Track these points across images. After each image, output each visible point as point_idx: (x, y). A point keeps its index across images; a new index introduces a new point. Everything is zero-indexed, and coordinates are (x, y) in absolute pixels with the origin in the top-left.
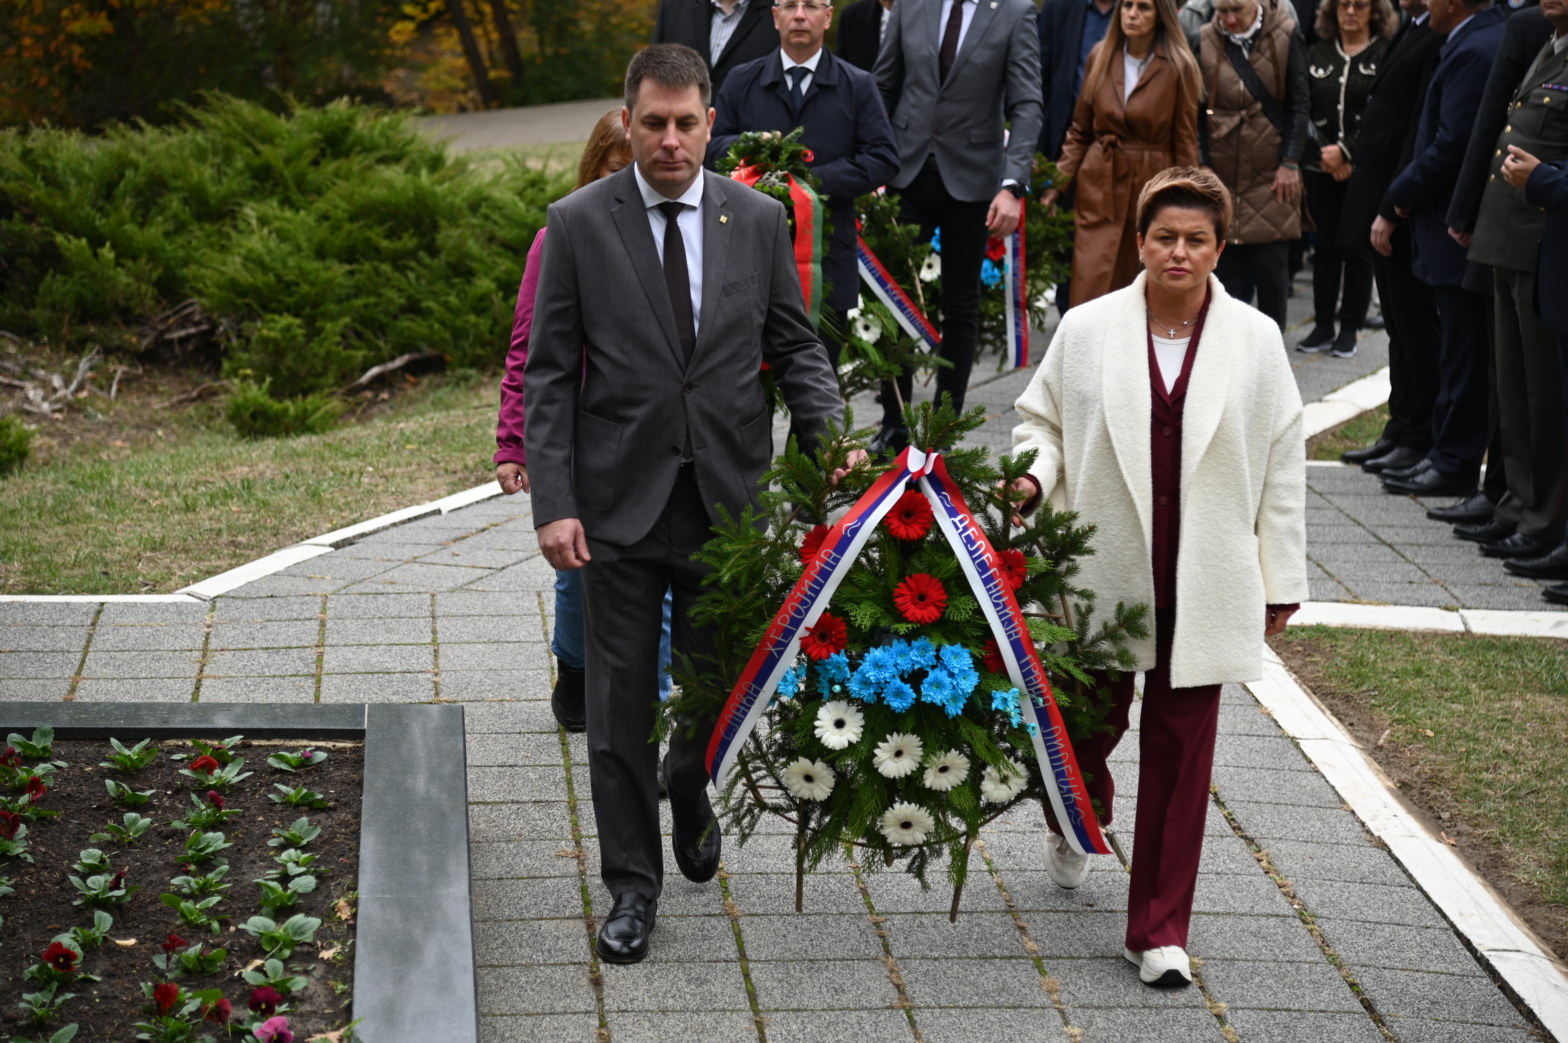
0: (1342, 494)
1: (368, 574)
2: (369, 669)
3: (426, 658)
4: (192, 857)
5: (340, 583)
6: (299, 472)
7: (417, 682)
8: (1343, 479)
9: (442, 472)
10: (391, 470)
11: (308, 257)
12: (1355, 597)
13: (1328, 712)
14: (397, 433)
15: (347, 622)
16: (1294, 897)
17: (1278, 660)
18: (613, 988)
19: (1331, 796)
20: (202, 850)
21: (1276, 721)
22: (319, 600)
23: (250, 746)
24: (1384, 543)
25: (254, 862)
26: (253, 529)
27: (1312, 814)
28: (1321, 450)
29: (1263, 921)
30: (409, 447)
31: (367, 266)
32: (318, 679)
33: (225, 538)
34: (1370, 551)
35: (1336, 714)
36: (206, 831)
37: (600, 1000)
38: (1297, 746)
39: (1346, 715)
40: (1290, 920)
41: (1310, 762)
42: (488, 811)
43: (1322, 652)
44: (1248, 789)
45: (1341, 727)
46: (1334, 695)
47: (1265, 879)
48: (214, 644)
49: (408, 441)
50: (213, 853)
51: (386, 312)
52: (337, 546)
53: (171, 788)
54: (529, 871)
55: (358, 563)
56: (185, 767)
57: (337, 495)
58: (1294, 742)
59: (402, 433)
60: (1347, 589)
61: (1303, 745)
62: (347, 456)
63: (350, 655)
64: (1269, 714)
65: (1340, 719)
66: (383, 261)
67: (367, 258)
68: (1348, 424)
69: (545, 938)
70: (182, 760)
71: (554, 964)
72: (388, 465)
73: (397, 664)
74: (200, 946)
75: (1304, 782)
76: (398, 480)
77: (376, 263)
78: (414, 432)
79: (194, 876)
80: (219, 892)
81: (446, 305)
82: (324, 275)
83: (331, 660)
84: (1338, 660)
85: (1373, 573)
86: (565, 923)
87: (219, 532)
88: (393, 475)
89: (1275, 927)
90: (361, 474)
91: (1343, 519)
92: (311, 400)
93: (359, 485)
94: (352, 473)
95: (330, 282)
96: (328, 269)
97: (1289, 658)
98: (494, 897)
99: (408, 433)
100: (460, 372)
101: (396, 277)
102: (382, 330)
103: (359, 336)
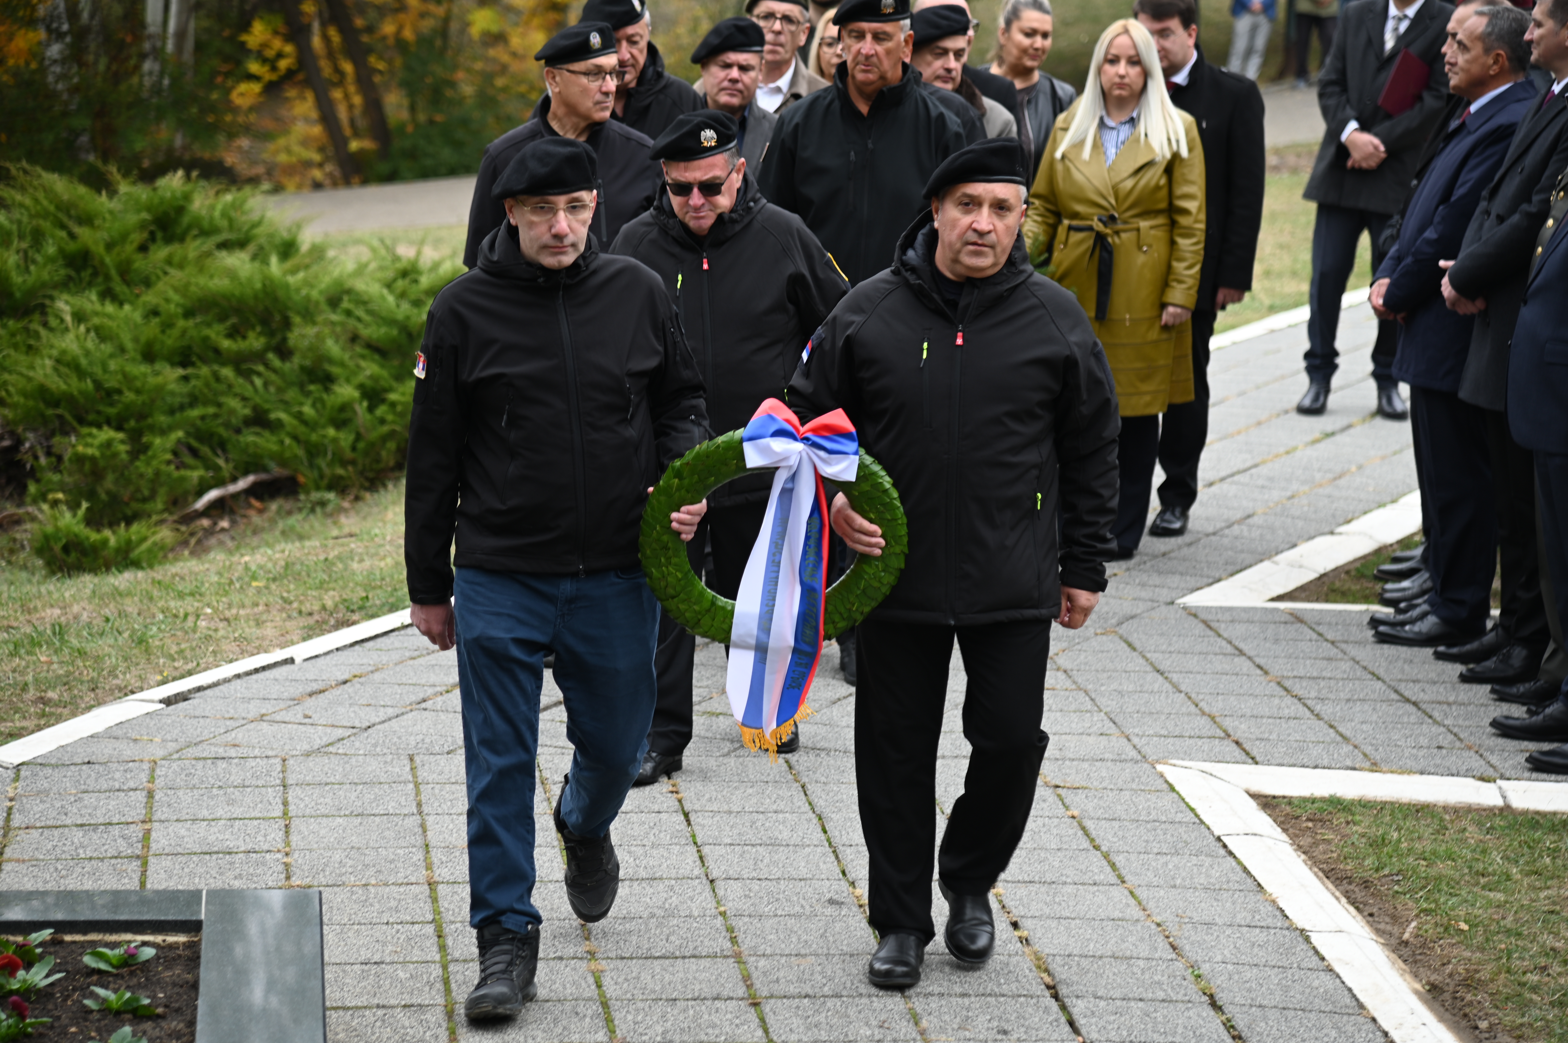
1: (206, 735)
2: (206, 849)
3: (276, 835)
5: (172, 746)
6: (122, 614)
7: (264, 864)
9: (295, 614)
10: (234, 611)
11: (133, 360)
12: (1375, 764)
13: (1343, 904)
14: (240, 568)
15: (180, 793)
17: (1284, 837)
19: (1348, 1001)
21: (1282, 911)
22: (146, 766)
23: (62, 942)
24: (1407, 700)
26: (66, 682)
27: (1326, 1021)
30: (255, 584)
31: (205, 370)
32: (144, 862)
33: (32, 694)
34: (1392, 710)
35: (1352, 906)
38: (1307, 939)
39: (1365, 904)
41: (1323, 958)
42: (350, 1019)
43: (1336, 830)
44: (1250, 990)
45: (1358, 921)
46: (1350, 880)
48: (17, 820)
49: (254, 578)
51: (227, 425)
52: (168, 701)
55: (194, 721)
57: (168, 641)
58: (1304, 935)
59: (247, 568)
60: (1365, 756)
61: (1315, 939)
62: (181, 596)
63: (183, 832)
64: (1274, 902)
65: (1356, 912)
66: (224, 363)
67: (205, 360)
72: (230, 606)
73: (240, 843)
75: (1316, 983)
76: (243, 622)
77: (215, 367)
78: (260, 567)
81: (299, 416)
82: (153, 381)
83: (160, 839)
84: (1355, 838)
85: (1395, 736)
87: (25, 688)
88: (236, 618)
90: (198, 616)
91: (1359, 672)
92: (137, 529)
93: (195, 629)
94: (186, 615)
95: (160, 389)
96: (157, 373)
97: (1296, 836)
99: (253, 568)
100: (315, 496)
101: (240, 382)
102: (222, 446)
103: (194, 452)
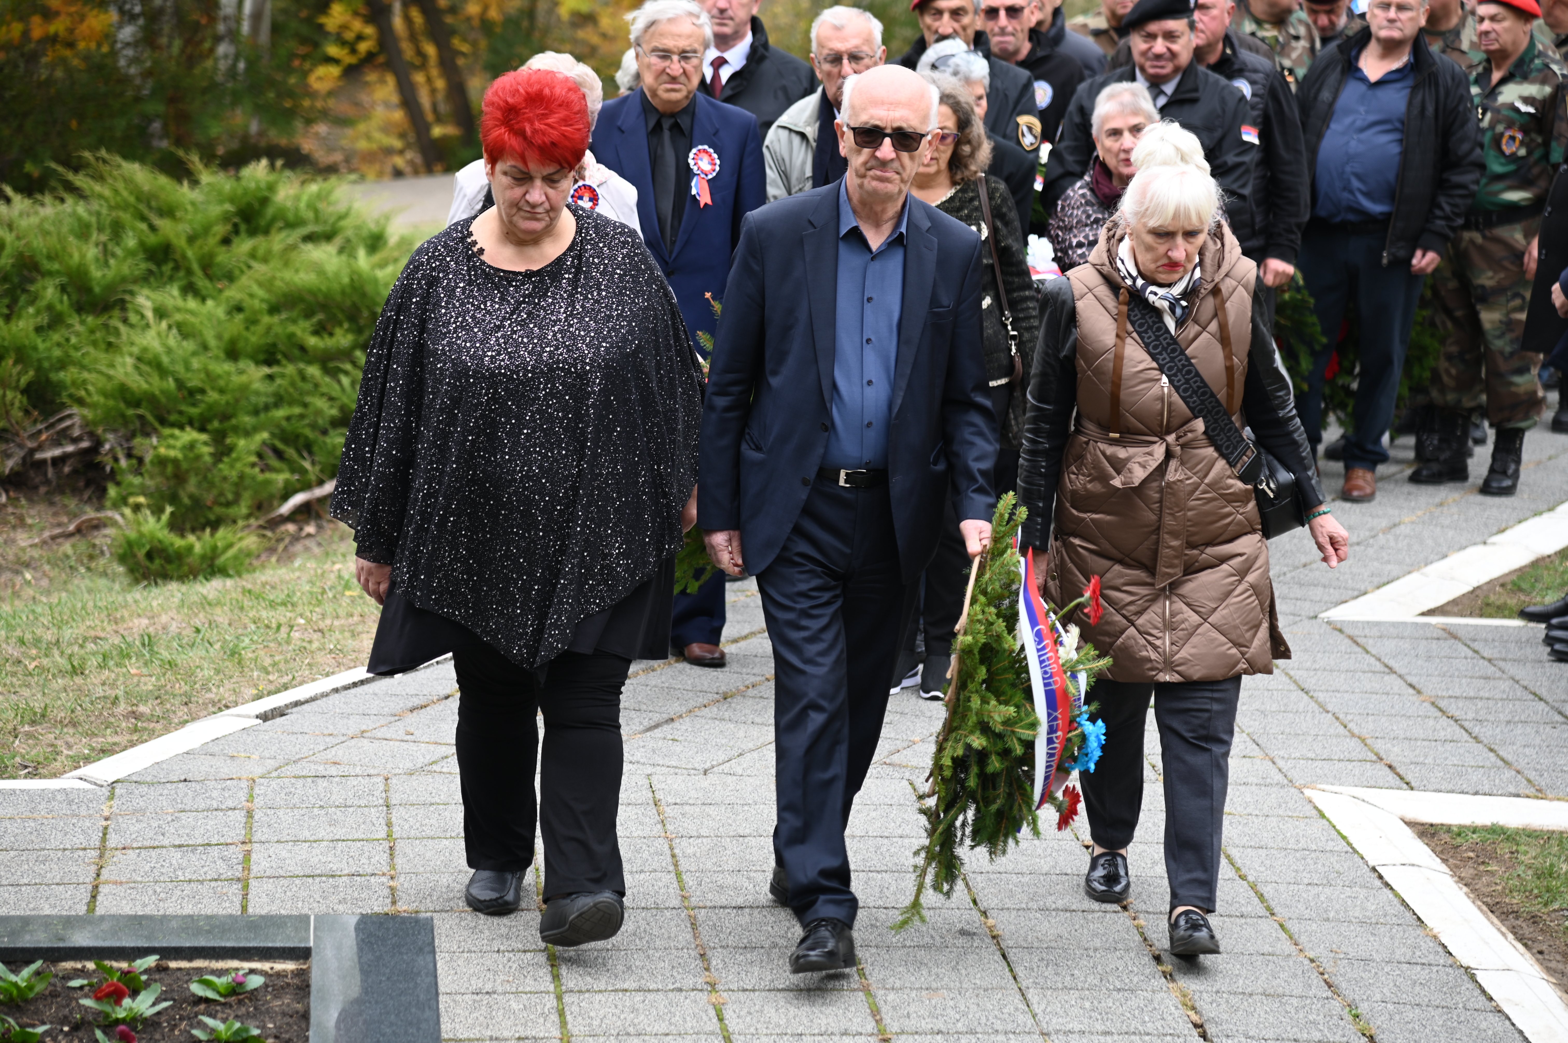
1: (304, 752)
2: (308, 872)
3: (380, 858)
5: (270, 764)
6: (213, 625)
7: (368, 888)
10: (328, 622)
11: (217, 358)
14: (333, 576)
15: (281, 813)
21: (1444, 946)
22: (244, 784)
23: (166, 969)
26: (158, 696)
30: (348, 593)
31: (290, 369)
32: (245, 885)
35: (1520, 938)
38: (1473, 978)
39: (1534, 941)
41: (1491, 998)
43: (1499, 860)
45: (1529, 956)
46: (1517, 914)
48: (113, 840)
49: (348, 587)
51: (313, 426)
52: (264, 717)
53: (68, 1023)
55: (294, 738)
56: (86, 997)
57: (261, 653)
58: (1469, 973)
59: (339, 576)
60: (1529, 781)
61: (1482, 978)
62: (273, 605)
63: (284, 854)
64: (1435, 937)
65: (1526, 946)
66: (310, 361)
67: (290, 359)
68: (1522, 573)
70: (82, 987)
72: (324, 616)
73: (344, 865)
76: (338, 634)
77: (302, 365)
82: (237, 380)
83: (261, 861)
84: (1520, 870)
87: (115, 701)
88: (331, 629)
90: (291, 627)
91: (1519, 692)
93: (288, 640)
94: (279, 626)
95: (244, 388)
96: (241, 372)
97: (1457, 867)
99: (346, 576)
101: (326, 381)
102: (308, 447)
103: (279, 454)
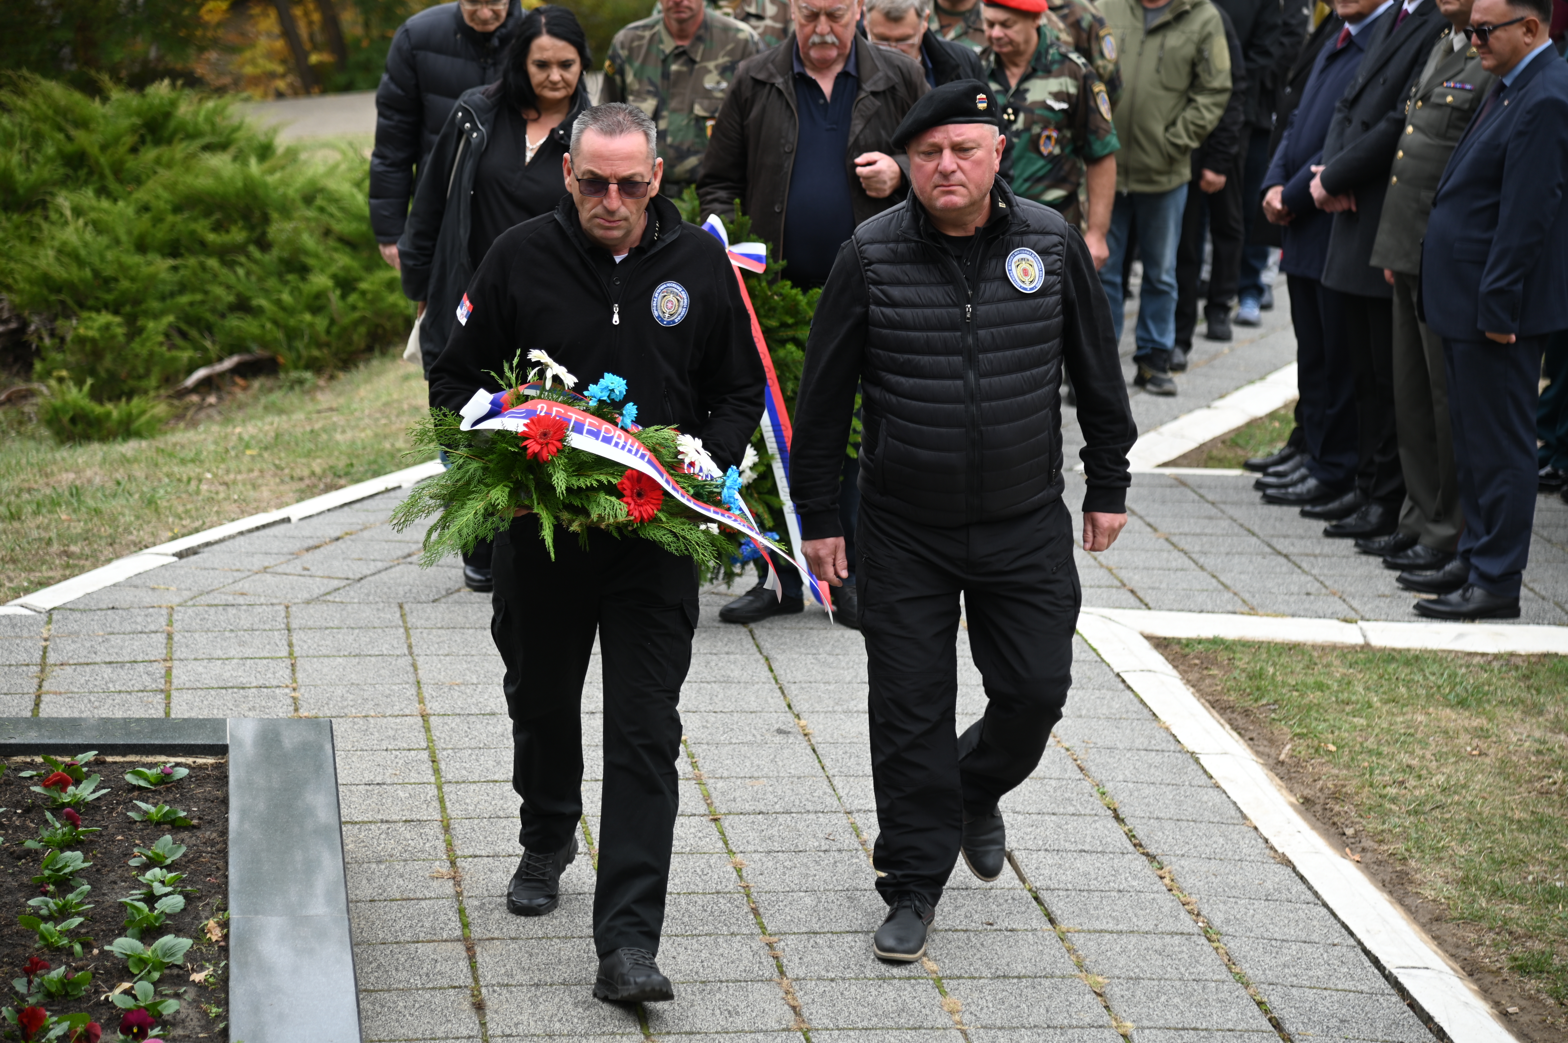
0: (1234, 503)
1: (216, 585)
2: (222, 684)
4: (49, 878)
5: (186, 594)
6: (131, 478)
7: (274, 698)
8: (1236, 488)
9: (287, 479)
10: (232, 476)
11: (128, 251)
12: (1252, 609)
13: (1228, 727)
14: (234, 438)
15: (197, 635)
16: (1198, 915)
17: (1175, 673)
18: (496, 1012)
19: (1233, 812)
20: (60, 870)
21: (1174, 736)
22: (164, 612)
23: (104, 762)
24: (1279, 553)
25: (115, 883)
26: (86, 538)
27: (1214, 830)
28: (1211, 458)
29: (1168, 939)
30: (248, 452)
31: (192, 261)
32: (168, 695)
33: (56, 548)
34: (1266, 562)
35: (1236, 728)
36: (62, 851)
37: (483, 1025)
38: (1197, 761)
39: (1246, 730)
40: (1195, 938)
41: (1211, 777)
42: (356, 831)
43: (1220, 666)
44: (1148, 805)
45: (1241, 741)
46: (1233, 709)
47: (1169, 896)
48: (52, 658)
49: (247, 446)
50: (71, 873)
51: (213, 311)
52: (180, 555)
53: (21, 807)
54: (402, 893)
55: (205, 573)
56: (35, 785)
57: (175, 503)
58: (1194, 757)
59: (240, 438)
60: (1244, 601)
61: (1203, 761)
62: (183, 462)
63: (201, 669)
64: (1167, 729)
65: (1240, 734)
66: (210, 255)
67: (192, 252)
68: (1238, 432)
69: (423, 961)
70: (31, 778)
71: (434, 988)
72: (228, 471)
73: (252, 679)
74: (63, 968)
75: (1205, 798)
76: (240, 486)
77: (202, 258)
78: (252, 437)
79: (52, 897)
80: (79, 914)
81: (279, 303)
82: (146, 270)
83: (181, 675)
84: (1236, 673)
85: (1270, 584)
86: (443, 946)
87: (49, 542)
88: (235, 482)
89: (1180, 945)
90: (200, 481)
91: (1237, 529)
92: (136, 404)
93: (198, 492)
94: (189, 480)
95: (152, 278)
96: (150, 264)
97: (1186, 672)
98: (367, 920)
99: (246, 437)
100: (294, 375)
101: (224, 273)
102: (208, 329)
103: (184, 335)
